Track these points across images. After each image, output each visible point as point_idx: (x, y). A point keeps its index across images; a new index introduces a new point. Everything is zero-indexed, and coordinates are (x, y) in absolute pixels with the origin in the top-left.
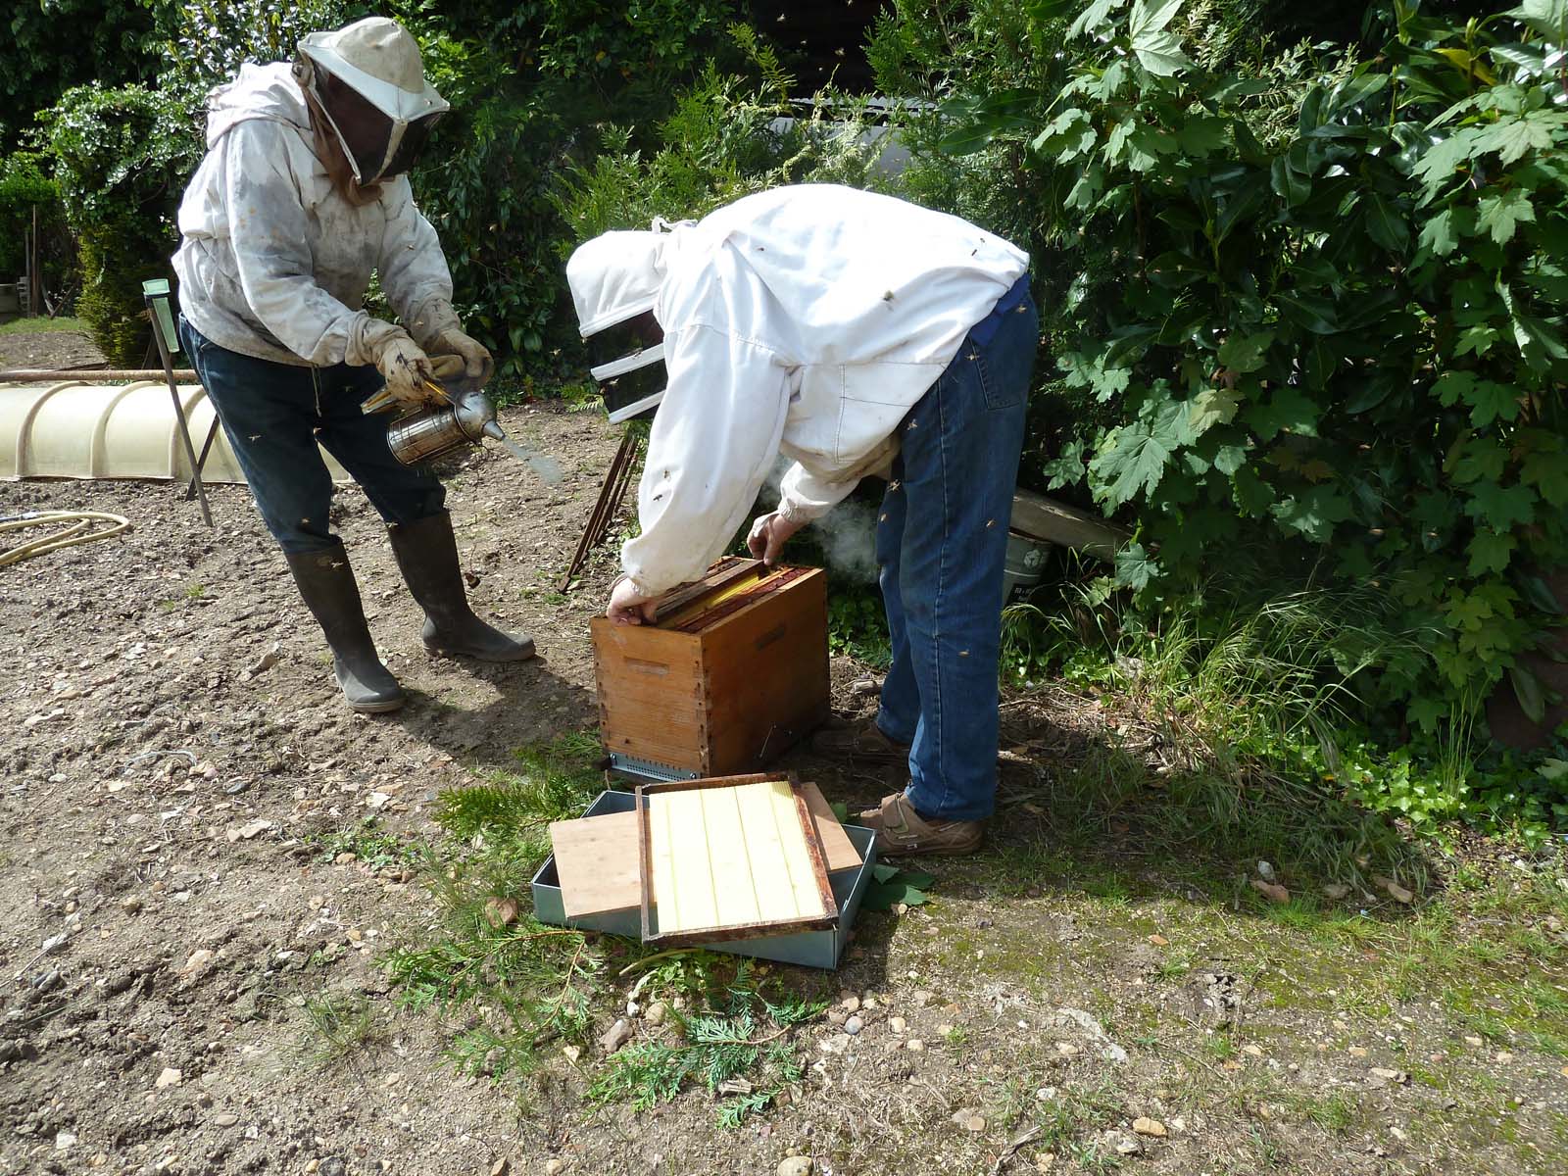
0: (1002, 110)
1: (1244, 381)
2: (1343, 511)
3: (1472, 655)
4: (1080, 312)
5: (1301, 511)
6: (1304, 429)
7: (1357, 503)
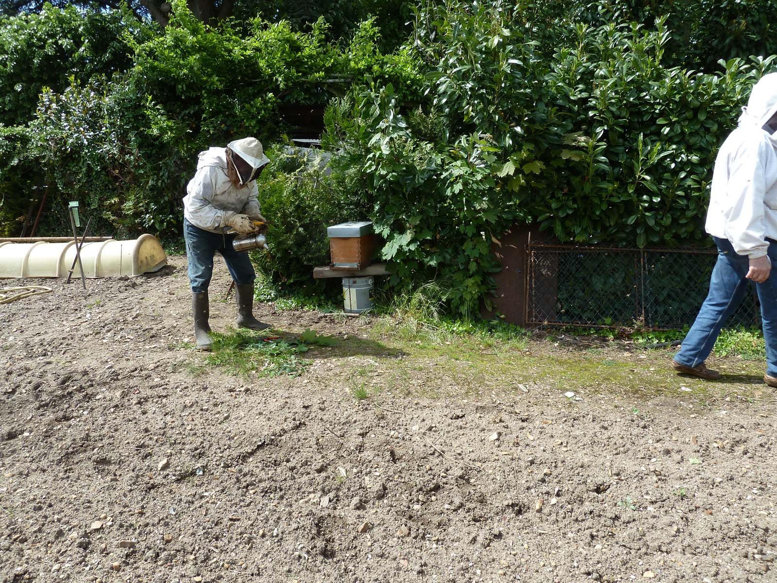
0: (355, 160)
1: (415, 227)
2: (441, 259)
3: (471, 292)
4: (377, 212)
5: (431, 260)
6: (429, 238)
7: (444, 258)
